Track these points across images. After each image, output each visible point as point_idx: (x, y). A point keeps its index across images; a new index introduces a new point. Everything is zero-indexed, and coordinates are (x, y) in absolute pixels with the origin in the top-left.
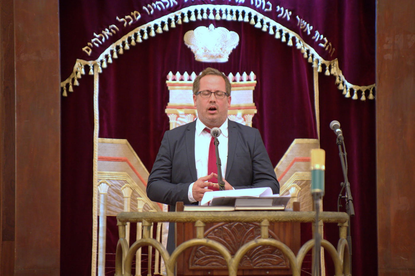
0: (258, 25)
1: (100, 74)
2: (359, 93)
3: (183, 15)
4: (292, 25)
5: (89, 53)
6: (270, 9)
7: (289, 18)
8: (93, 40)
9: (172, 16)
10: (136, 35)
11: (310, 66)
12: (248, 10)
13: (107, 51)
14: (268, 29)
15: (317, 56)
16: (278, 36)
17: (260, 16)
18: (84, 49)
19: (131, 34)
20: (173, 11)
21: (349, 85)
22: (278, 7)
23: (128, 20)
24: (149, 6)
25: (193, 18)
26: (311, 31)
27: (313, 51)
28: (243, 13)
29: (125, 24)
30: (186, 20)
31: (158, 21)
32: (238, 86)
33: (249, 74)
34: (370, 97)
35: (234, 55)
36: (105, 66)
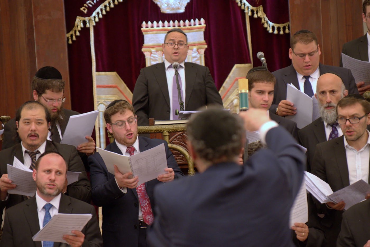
1: (94, 27)
2: (279, 29)
5: (86, 12)
8: (88, 2)
11: (243, 12)
13: (98, 10)
15: (247, 4)
18: (82, 9)
21: (272, 24)
32: (192, 29)
33: (200, 20)
34: (286, 31)
35: (188, 7)
36: (97, 20)
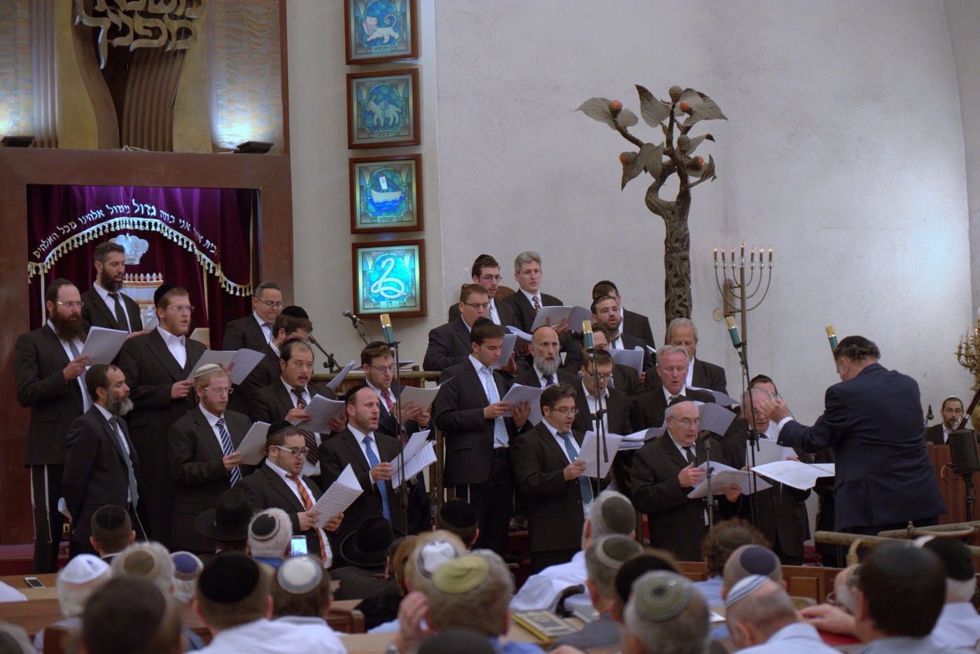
0: (166, 234)
1: (45, 274)
2: (241, 290)
3: (110, 225)
4: (189, 234)
5: (39, 257)
6: (174, 221)
7: (188, 229)
8: (41, 246)
9: (100, 226)
10: (73, 241)
11: (201, 267)
12: (159, 222)
13: (50, 255)
14: (173, 238)
15: (208, 260)
16: (180, 244)
17: (167, 227)
18: (34, 253)
19: (69, 241)
20: (101, 222)
21: (233, 284)
22: (180, 220)
23: (66, 229)
24: (83, 217)
25: (118, 228)
26: (202, 240)
27: (204, 256)
28: (156, 224)
29: (64, 232)
30: (113, 229)
31: (89, 230)
32: (148, 284)
33: (157, 274)
34: (248, 294)
35: (144, 258)
36: (49, 267)
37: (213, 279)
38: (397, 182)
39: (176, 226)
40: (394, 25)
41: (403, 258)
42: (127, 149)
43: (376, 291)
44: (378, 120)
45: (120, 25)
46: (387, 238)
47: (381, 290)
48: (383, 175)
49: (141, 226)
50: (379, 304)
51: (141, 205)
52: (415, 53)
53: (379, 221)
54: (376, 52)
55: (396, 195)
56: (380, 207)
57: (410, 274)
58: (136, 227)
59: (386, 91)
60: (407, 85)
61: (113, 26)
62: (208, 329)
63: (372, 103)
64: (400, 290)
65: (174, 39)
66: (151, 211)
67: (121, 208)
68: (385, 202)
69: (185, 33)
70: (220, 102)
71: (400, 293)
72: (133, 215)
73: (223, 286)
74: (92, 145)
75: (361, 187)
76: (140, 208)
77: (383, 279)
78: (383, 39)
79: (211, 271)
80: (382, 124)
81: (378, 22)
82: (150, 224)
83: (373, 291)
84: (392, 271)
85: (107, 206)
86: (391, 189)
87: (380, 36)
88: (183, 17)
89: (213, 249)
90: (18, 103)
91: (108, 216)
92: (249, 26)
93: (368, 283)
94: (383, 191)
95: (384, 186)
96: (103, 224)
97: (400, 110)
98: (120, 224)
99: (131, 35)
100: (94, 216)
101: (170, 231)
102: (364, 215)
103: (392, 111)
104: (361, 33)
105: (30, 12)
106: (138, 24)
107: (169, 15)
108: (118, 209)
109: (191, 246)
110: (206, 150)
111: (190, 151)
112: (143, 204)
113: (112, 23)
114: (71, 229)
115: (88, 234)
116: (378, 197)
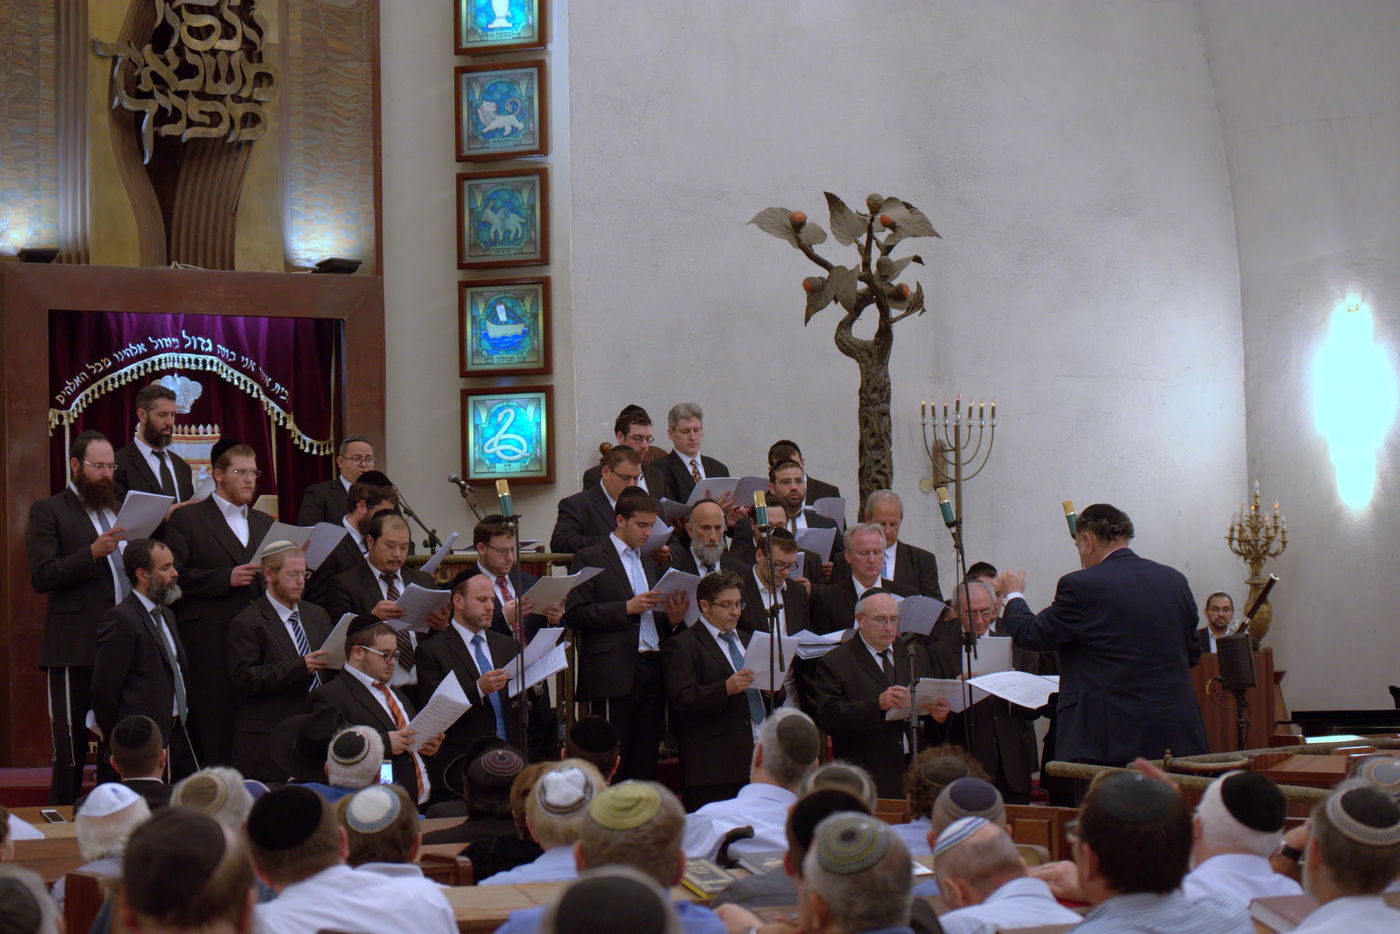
0: (224, 376)
1: (70, 424)
2: (318, 448)
3: (153, 363)
4: (255, 376)
5: (63, 402)
6: (234, 359)
7: (253, 369)
8: (66, 388)
9: (140, 364)
10: (106, 383)
11: (269, 418)
12: (216, 360)
13: (77, 401)
14: (233, 381)
15: (277, 409)
16: (242, 387)
17: (226, 367)
18: (57, 397)
19: (101, 382)
20: (142, 359)
21: (308, 440)
22: (243, 358)
23: (98, 368)
24: (120, 353)
25: (163, 367)
26: (270, 383)
27: (272, 404)
28: (212, 362)
29: (95, 371)
30: (157, 368)
31: (127, 369)
32: (200, 439)
33: (213, 426)
34: (327, 452)
35: (196, 406)
36: (76, 416)
37: (283, 433)
38: (519, 312)
39: (237, 365)
40: (518, 112)
41: (526, 409)
42: (176, 266)
43: (491, 451)
44: (496, 232)
45: (170, 110)
46: (505, 383)
47: (497, 449)
48: (501, 303)
49: (193, 365)
50: (495, 467)
51: (193, 337)
52: (543, 148)
53: (495, 361)
54: (495, 146)
55: (518, 329)
56: (498, 344)
57: (534, 429)
58: (187, 366)
59: (506, 196)
60: (532, 189)
61: (162, 111)
62: (276, 497)
63: (488, 211)
64: (522, 449)
65: (237, 127)
66: (206, 345)
67: (168, 341)
68: (503, 338)
69: (251, 120)
70: (295, 208)
71: (522, 453)
72: (183, 350)
73: (296, 441)
74: (132, 260)
75: (474, 318)
76: (192, 341)
77: (500, 435)
78: (503, 130)
79: (281, 423)
80: (501, 238)
81: (497, 108)
82: (204, 362)
83: (487, 451)
84: (512, 425)
85: (150, 338)
86: (511, 321)
87: (500, 126)
88: (249, 99)
89: (284, 394)
90: (39, 206)
91: (151, 352)
92: (334, 112)
93: (481, 440)
94: (502, 323)
95: (503, 317)
96: (145, 361)
97: (524, 221)
98: (166, 362)
99: (183, 122)
100: (134, 351)
101: (230, 372)
102: (477, 353)
103: (514, 222)
104: (476, 122)
105: (57, 92)
106: (193, 108)
107: (232, 96)
108: (164, 342)
109: (255, 390)
110: (277, 268)
111: (256, 269)
112: (196, 337)
113: (160, 106)
114: (105, 368)
115: (126, 374)
116: (495, 331)
